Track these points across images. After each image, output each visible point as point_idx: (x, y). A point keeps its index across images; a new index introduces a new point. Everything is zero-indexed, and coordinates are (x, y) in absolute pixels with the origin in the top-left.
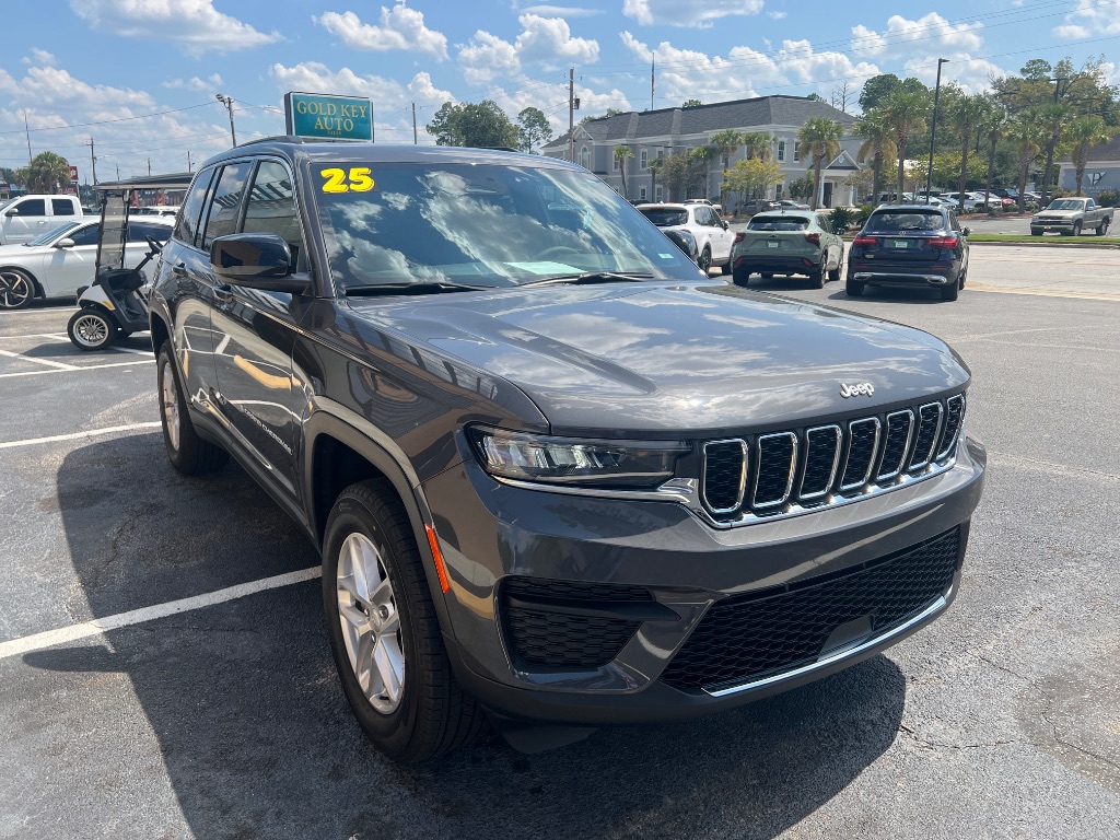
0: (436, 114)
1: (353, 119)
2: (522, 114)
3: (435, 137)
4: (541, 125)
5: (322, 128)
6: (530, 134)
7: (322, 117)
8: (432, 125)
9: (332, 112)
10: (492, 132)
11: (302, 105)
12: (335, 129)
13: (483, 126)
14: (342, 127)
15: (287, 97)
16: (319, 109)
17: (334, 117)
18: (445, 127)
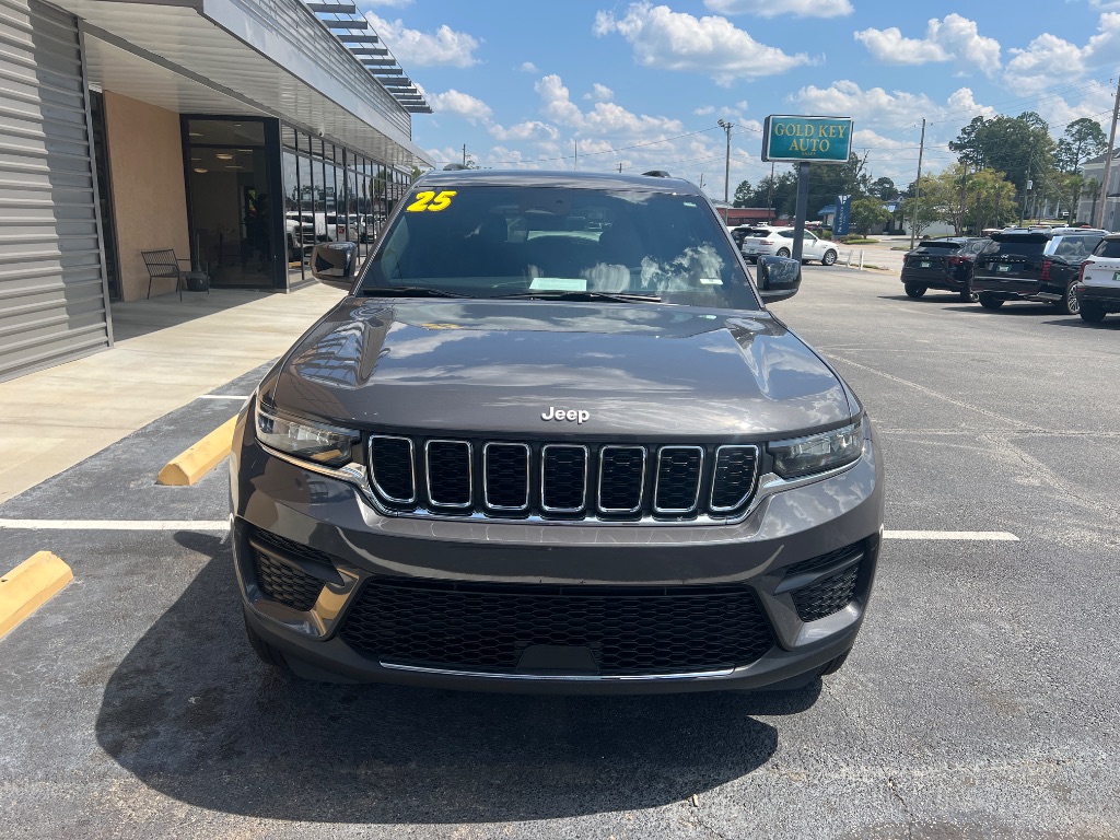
0: (964, 130)
1: (830, 140)
2: (1072, 125)
3: (958, 155)
4: (1095, 138)
5: (797, 149)
6: (1079, 149)
7: (798, 138)
8: (956, 141)
9: (809, 133)
10: (1024, 147)
11: (780, 127)
12: (809, 150)
13: (1013, 142)
14: (817, 148)
15: (767, 120)
16: (797, 130)
17: (811, 138)
18: (970, 144)
